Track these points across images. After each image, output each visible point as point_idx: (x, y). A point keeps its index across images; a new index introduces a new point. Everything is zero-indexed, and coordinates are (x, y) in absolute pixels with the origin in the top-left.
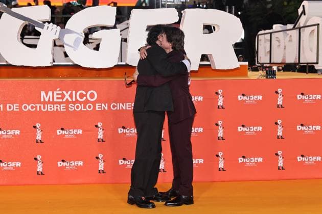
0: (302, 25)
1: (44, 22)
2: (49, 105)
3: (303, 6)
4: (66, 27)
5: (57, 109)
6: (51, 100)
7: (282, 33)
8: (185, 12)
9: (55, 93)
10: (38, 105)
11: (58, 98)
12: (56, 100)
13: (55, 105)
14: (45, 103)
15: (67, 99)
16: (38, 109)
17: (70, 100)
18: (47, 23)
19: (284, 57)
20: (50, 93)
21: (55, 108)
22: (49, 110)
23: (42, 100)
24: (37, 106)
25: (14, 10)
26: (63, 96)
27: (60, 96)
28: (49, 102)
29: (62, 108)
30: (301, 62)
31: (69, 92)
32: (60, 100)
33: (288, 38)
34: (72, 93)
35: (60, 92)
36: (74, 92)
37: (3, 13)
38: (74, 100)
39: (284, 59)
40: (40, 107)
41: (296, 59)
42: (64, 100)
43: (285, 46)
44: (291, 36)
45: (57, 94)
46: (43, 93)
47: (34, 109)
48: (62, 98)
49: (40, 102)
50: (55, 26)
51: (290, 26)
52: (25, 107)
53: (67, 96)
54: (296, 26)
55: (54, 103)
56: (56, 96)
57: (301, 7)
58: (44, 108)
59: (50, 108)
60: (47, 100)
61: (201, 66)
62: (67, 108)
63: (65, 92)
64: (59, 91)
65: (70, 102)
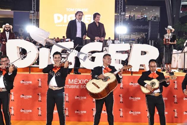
0: (185, 51)
1: (71, 49)
2: (72, 86)
3: (186, 43)
4: (80, 51)
5: (75, 88)
6: (73, 83)
7: (176, 54)
8: (133, 45)
9: (75, 80)
10: (67, 85)
11: (76, 83)
12: (75, 83)
13: (75, 86)
15: (80, 83)
16: (67, 87)
19: (177, 65)
20: (73, 80)
21: (75, 87)
22: (72, 88)
23: (69, 83)
24: (66, 86)
25: (58, 43)
26: (78, 82)
27: (77, 82)
28: (72, 84)
29: (77, 87)
30: (185, 68)
33: (179, 57)
34: (82, 81)
35: (77, 80)
37: (54, 45)
38: (83, 83)
39: (177, 66)
40: (68, 86)
41: (183, 66)
43: (178, 61)
44: (180, 56)
45: (76, 81)
48: (78, 83)
49: (68, 84)
51: (180, 51)
54: (183, 52)
56: (75, 82)
57: (185, 43)
58: (70, 87)
59: (72, 87)
60: (71, 83)
61: (140, 69)
62: (80, 87)
64: (77, 79)
65: (81, 85)
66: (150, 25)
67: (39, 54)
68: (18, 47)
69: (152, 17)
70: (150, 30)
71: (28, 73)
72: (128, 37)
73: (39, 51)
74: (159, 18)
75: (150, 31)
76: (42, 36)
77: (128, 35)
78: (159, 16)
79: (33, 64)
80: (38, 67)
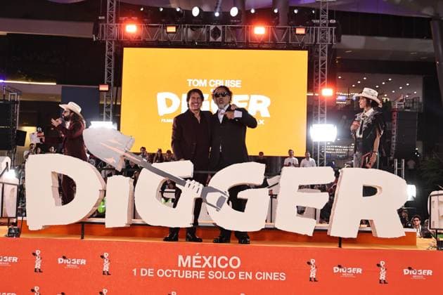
1: (186, 179)
2: (187, 271)
4: (209, 185)
5: (195, 277)
6: (189, 266)
8: (342, 171)
9: (194, 258)
10: (175, 271)
11: (196, 264)
12: (194, 266)
13: (193, 272)
14: (182, 268)
15: (207, 265)
16: (175, 276)
17: (210, 266)
18: (188, 180)
20: (189, 258)
21: (193, 275)
22: (186, 277)
23: (179, 265)
24: (172, 273)
26: (203, 261)
27: (199, 262)
28: (187, 268)
29: (201, 275)
31: (210, 257)
32: (200, 266)
35: (200, 257)
36: (215, 258)
37: (142, 168)
38: (215, 266)
40: (177, 273)
42: (204, 266)
45: (197, 259)
46: (181, 258)
47: (170, 275)
48: (202, 264)
49: (177, 268)
50: (198, 183)
52: (161, 273)
53: (207, 262)
55: (192, 269)
56: (194, 262)
58: (181, 275)
59: (187, 275)
60: (184, 265)
61: (360, 232)
62: (206, 275)
63: (204, 257)
64: (199, 255)
65: (210, 269)
66: (395, 121)
67: (105, 191)
68: (53, 173)
69: (402, 101)
70: (395, 133)
71: (79, 238)
72: (342, 150)
73: (106, 182)
74: (420, 104)
75: (394, 137)
76: (115, 145)
77: (343, 145)
78: (421, 100)
79: (91, 216)
80: (104, 224)
